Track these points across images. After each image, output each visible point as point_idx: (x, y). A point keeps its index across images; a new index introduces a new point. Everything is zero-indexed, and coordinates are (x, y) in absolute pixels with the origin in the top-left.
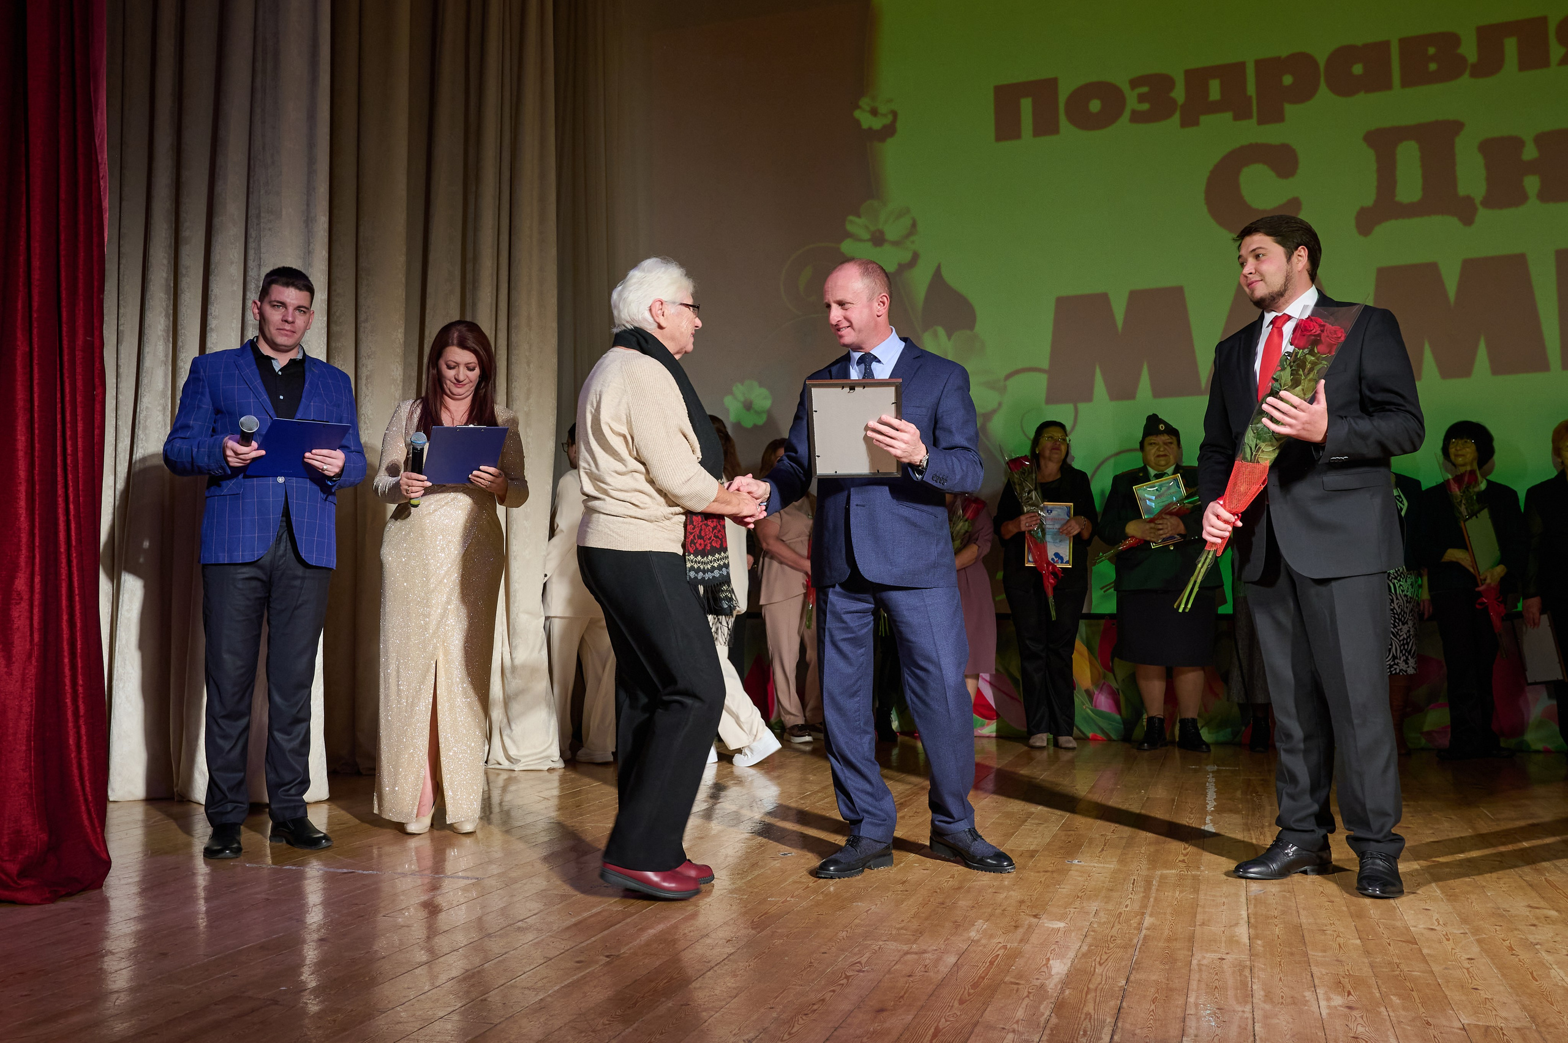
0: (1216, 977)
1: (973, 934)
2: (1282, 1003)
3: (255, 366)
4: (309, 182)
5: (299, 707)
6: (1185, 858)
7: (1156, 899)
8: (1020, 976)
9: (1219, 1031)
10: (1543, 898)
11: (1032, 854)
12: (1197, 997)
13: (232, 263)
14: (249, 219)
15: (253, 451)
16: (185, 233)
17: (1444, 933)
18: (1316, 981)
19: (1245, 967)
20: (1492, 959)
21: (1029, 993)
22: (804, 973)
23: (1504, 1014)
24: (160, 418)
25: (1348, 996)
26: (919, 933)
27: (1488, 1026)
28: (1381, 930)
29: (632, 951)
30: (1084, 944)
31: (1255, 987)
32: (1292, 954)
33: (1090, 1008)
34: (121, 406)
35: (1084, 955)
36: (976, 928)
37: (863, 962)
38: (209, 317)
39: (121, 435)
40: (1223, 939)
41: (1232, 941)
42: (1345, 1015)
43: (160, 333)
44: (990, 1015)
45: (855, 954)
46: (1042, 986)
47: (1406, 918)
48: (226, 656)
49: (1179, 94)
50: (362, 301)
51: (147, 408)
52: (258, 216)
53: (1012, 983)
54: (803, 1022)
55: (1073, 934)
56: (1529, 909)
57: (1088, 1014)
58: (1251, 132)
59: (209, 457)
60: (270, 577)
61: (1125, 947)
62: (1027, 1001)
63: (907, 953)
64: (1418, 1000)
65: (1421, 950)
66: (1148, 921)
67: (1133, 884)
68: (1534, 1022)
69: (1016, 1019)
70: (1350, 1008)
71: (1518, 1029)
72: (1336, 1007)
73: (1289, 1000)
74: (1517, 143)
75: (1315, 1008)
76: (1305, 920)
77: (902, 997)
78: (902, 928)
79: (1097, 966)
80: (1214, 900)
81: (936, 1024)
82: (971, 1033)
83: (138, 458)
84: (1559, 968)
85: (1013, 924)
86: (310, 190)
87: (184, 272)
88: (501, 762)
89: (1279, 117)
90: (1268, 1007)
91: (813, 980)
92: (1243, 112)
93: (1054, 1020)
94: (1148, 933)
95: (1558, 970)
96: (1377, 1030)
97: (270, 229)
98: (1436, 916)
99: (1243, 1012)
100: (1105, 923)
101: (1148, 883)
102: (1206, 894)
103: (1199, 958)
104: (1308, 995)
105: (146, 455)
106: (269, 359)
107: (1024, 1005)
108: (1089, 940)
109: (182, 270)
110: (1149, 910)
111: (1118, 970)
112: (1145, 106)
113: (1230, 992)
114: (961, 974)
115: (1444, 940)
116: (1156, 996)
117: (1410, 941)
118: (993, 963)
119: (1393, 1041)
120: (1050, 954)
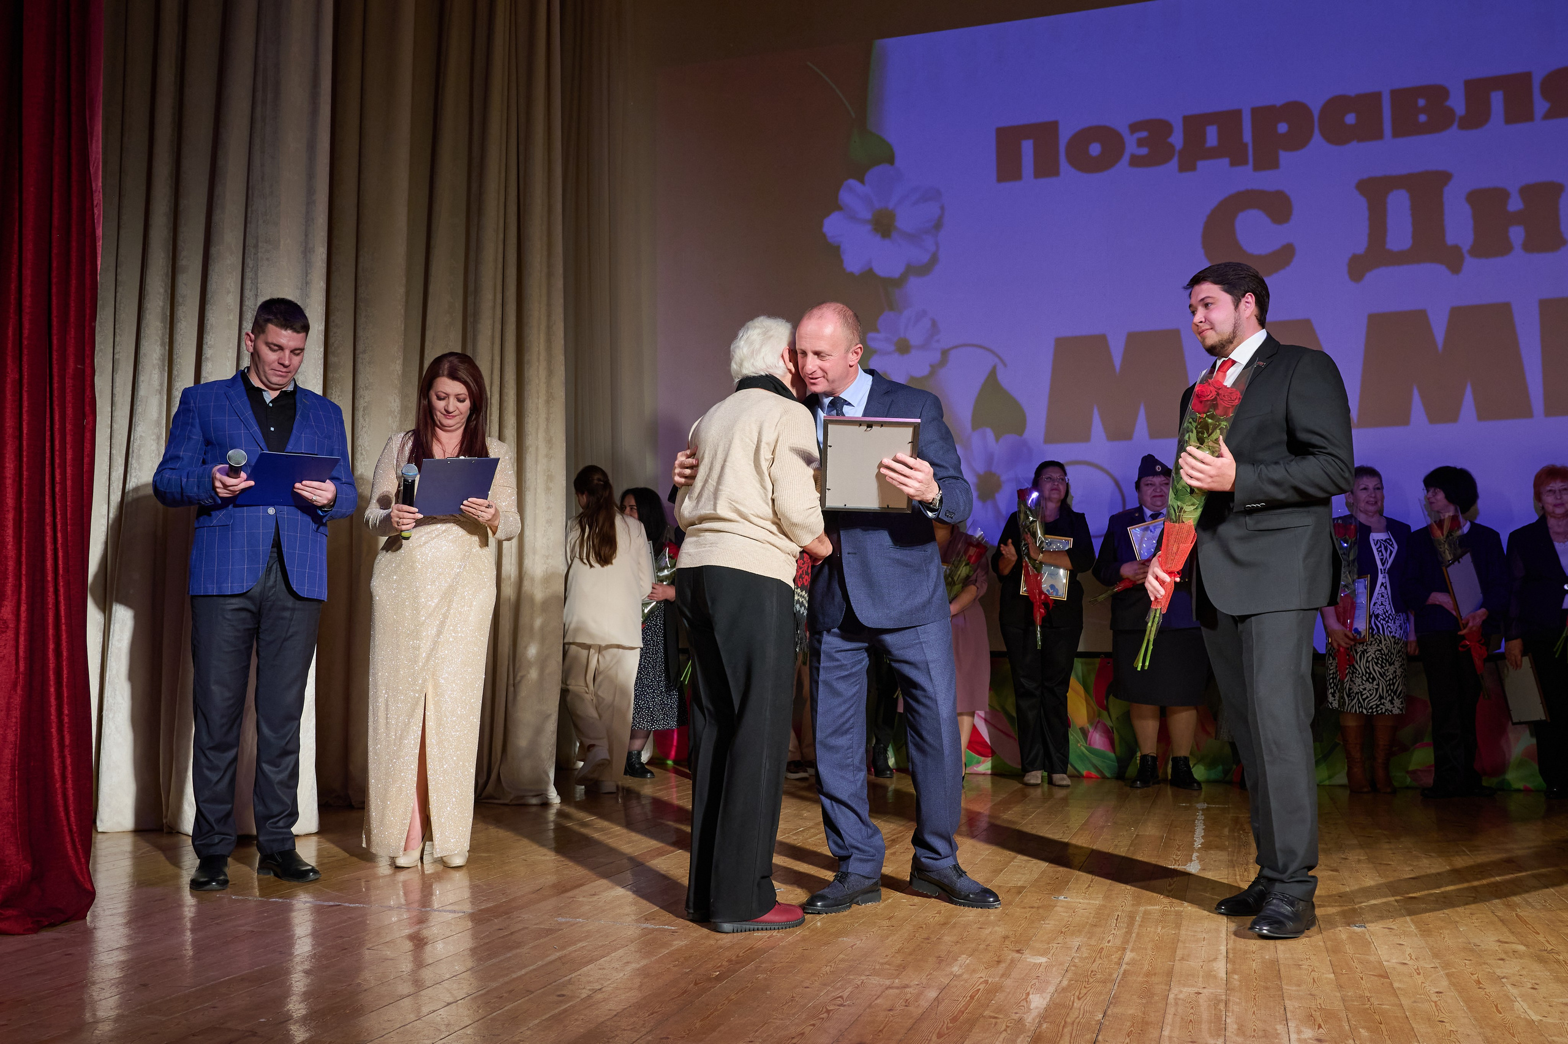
0: (1192, 1011)
1: (955, 969)
2: (1254, 1037)
3: (246, 399)
4: (307, 213)
5: (288, 739)
7: (1138, 934)
8: (999, 1010)
10: (1512, 933)
11: (1020, 890)
12: (1171, 1031)
13: (229, 292)
14: (247, 249)
15: (242, 482)
16: (182, 262)
17: (1416, 967)
18: (1289, 1015)
19: (1220, 1001)
20: (1459, 992)
21: (1007, 1027)
22: (785, 1008)
24: (154, 447)
25: (1318, 1029)
26: (902, 968)
28: (1355, 964)
30: (1065, 979)
31: (1228, 1021)
32: (1267, 988)
33: (1066, 1041)
34: (115, 435)
35: (1064, 990)
36: (959, 963)
37: (845, 997)
38: (205, 347)
39: (114, 464)
40: (1201, 973)
41: (1210, 976)
43: (155, 362)
45: (838, 989)
46: (1020, 1021)
47: (1380, 953)
48: (215, 688)
50: (360, 333)
51: (141, 436)
52: (256, 246)
53: (991, 1017)
55: (1054, 970)
56: (1499, 944)
58: (1246, 178)
59: (198, 487)
60: (260, 608)
61: (1104, 982)
62: (1004, 1035)
63: (889, 988)
64: (1385, 1033)
65: (1391, 984)
66: (1129, 956)
67: (1117, 920)
70: (1319, 1040)
72: (1305, 1040)
73: (1260, 1033)
75: (1285, 1041)
76: (1282, 955)
77: (881, 1032)
78: (885, 964)
79: (1076, 1000)
80: (1194, 936)
83: (131, 488)
84: (1524, 1000)
85: (996, 959)
86: (309, 220)
87: (181, 301)
89: (1274, 164)
90: (1240, 1040)
91: (794, 1014)
92: (1238, 159)
94: (1128, 968)
95: (1522, 1003)
97: (267, 260)
98: (1409, 951)
100: (1086, 958)
101: (1132, 918)
102: (1187, 931)
103: (1176, 992)
104: (1280, 1028)
105: (139, 484)
106: (260, 391)
107: (1001, 1039)
108: (1069, 975)
109: (179, 299)
110: (1130, 946)
111: (1097, 1004)
112: (1144, 151)
113: (1205, 1026)
114: (941, 1008)
115: (1415, 973)
116: (1132, 1031)
117: (1382, 976)
118: (973, 999)
120: (1029, 990)
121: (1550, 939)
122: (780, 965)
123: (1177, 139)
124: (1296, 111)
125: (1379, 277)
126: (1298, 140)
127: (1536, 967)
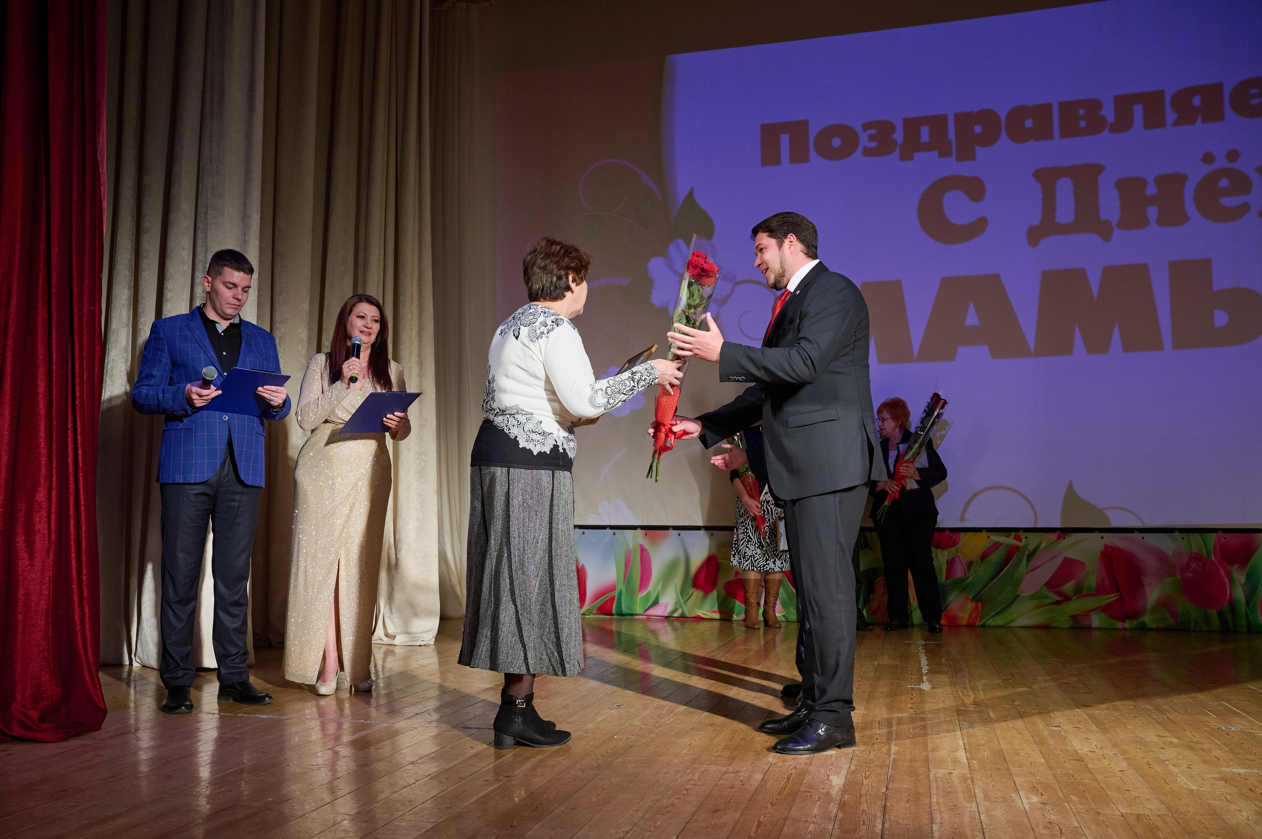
0: (948, 785)
1: (770, 759)
2: (997, 801)
3: (204, 329)
4: (246, 188)
5: (239, 595)
6: (913, 706)
7: (897, 734)
8: (811, 786)
9: (956, 820)
10: (1167, 730)
12: (938, 799)
13: (184, 249)
14: (198, 215)
16: (146, 225)
17: (1102, 754)
18: (1018, 787)
19: (967, 778)
20: (1136, 770)
21: (820, 797)
22: (654, 787)
23: (1149, 806)
25: (1042, 796)
26: (731, 760)
27: (1138, 815)
28: (1058, 751)
29: (523, 773)
30: (852, 765)
31: (976, 791)
32: (998, 769)
33: (864, 806)
35: (853, 772)
37: (696, 779)
38: (165, 291)
40: (949, 760)
41: (956, 761)
42: (1041, 808)
43: (124, 302)
44: (795, 813)
45: (689, 774)
46: (828, 793)
47: (1074, 745)
48: (180, 556)
49: (898, 136)
50: (277, 279)
51: (113, 360)
52: (206, 213)
53: (806, 791)
54: (662, 819)
55: (842, 758)
56: (1159, 737)
57: (863, 811)
58: (951, 166)
59: (173, 401)
60: (216, 492)
61: (881, 767)
62: (818, 803)
63: (726, 773)
64: (1089, 798)
65: (1087, 766)
66: (894, 749)
67: (879, 724)
68: (1169, 811)
69: (814, 815)
70: (1044, 804)
71: (1159, 816)
72: (1034, 803)
73: (1001, 799)
74: (1141, 182)
75: (1020, 804)
76: (1004, 746)
77: (729, 801)
78: (718, 756)
79: (864, 779)
80: (939, 734)
81: (758, 818)
82: (784, 825)
83: (105, 399)
84: (1183, 776)
86: (246, 193)
87: (145, 255)
88: (382, 638)
89: (972, 157)
90: (987, 804)
91: (662, 791)
92: (945, 152)
93: (840, 815)
94: (896, 756)
95: (1183, 778)
96: (1064, 817)
97: (215, 224)
99: (971, 807)
100: (864, 751)
101: (889, 723)
102: (932, 730)
103: (934, 773)
104: (1014, 796)
106: (214, 322)
107: (817, 805)
108: (854, 762)
109: (143, 253)
110: (893, 742)
111: (879, 781)
112: (873, 144)
113: (960, 795)
114: (768, 786)
115: (1102, 758)
116: (909, 799)
117: (1079, 760)
118: (789, 779)
119: (1076, 824)
120: (828, 772)
121: (1195, 734)
122: (641, 758)
124: (988, 116)
125: (1050, 242)
126: (989, 139)
127: (1188, 753)
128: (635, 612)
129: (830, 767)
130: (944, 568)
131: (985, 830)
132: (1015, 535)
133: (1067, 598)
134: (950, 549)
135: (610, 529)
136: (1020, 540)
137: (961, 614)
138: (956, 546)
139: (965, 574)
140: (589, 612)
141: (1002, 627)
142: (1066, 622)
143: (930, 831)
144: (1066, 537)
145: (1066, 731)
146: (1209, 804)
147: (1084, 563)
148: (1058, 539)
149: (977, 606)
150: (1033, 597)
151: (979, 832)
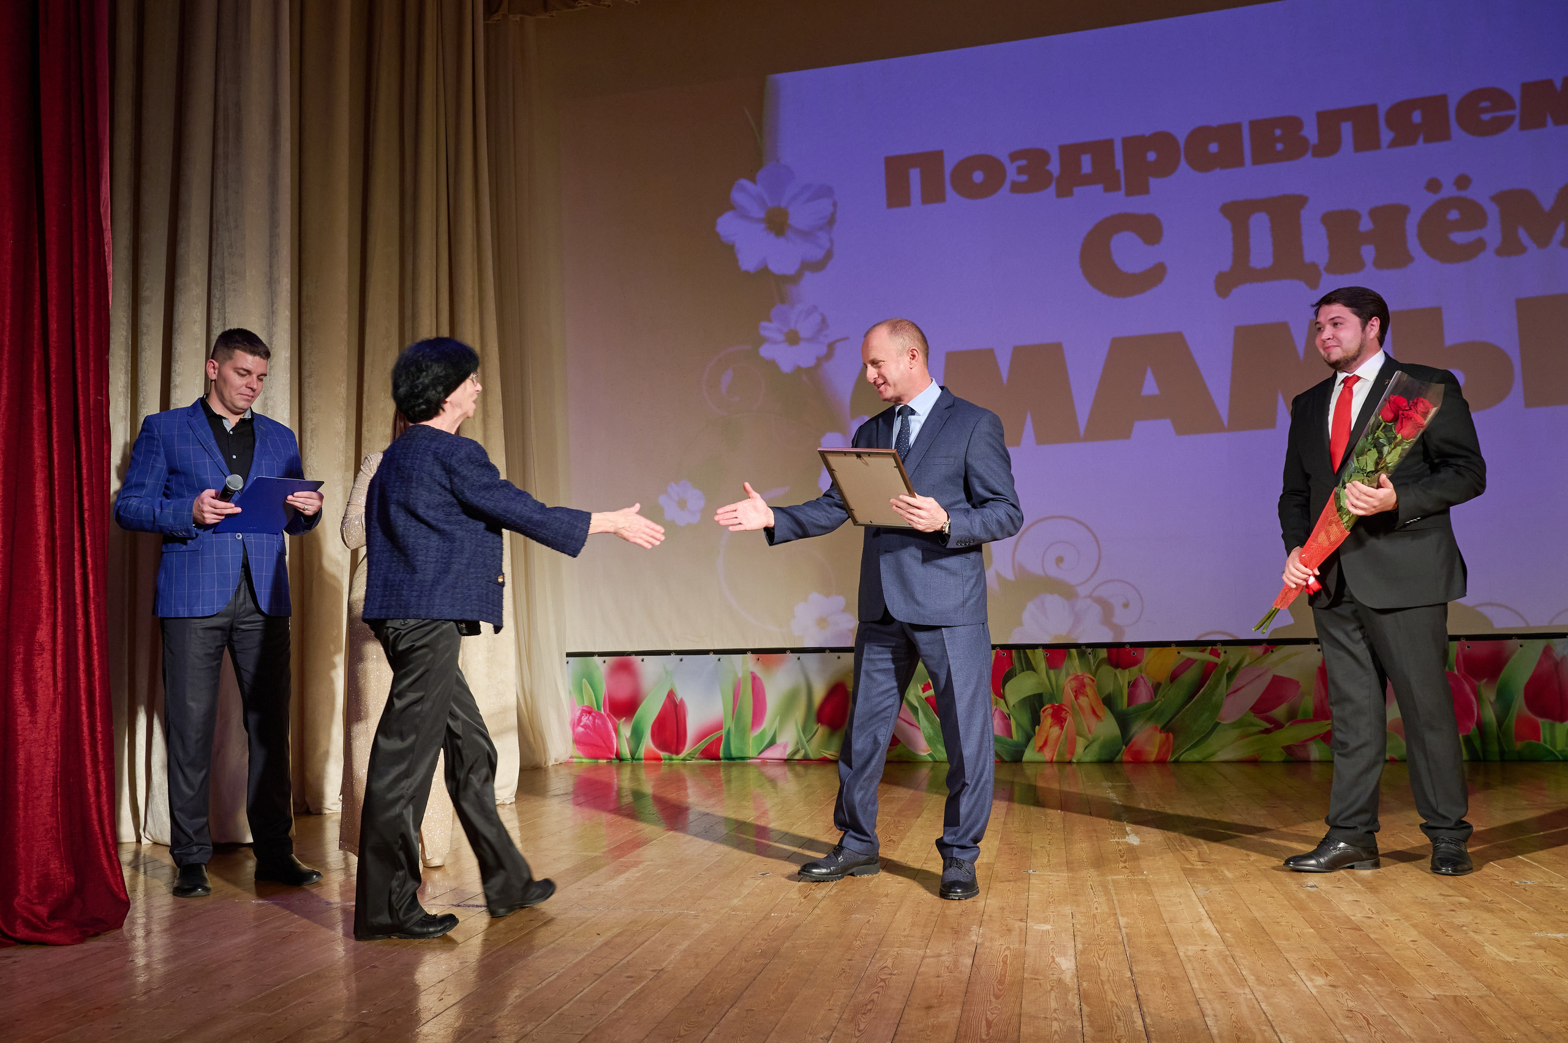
0: (1206, 966)
2: (1274, 986)
3: (208, 427)
4: (271, 244)
6: (1126, 864)
7: (1119, 901)
8: (1035, 972)
9: (1232, 1011)
12: (1199, 985)
13: (194, 322)
15: (229, 508)
17: (1381, 920)
18: (1294, 965)
19: (1226, 956)
20: (1431, 940)
21: (1052, 987)
23: (1464, 986)
25: (1327, 977)
26: (926, 940)
27: (1455, 997)
28: (1326, 919)
30: (1077, 943)
31: (1244, 973)
32: (1261, 944)
33: (1111, 996)
35: (1082, 952)
36: (973, 932)
37: (890, 965)
40: (1196, 933)
41: (1204, 934)
42: (1333, 994)
44: (1028, 1008)
45: (879, 960)
46: (1060, 981)
52: (222, 277)
53: (1032, 979)
55: (1063, 936)
56: (1443, 897)
57: (1112, 1002)
58: (1120, 203)
59: (174, 518)
61: (1114, 944)
62: (1053, 994)
63: (924, 957)
65: (1368, 937)
66: (1123, 921)
67: (1092, 889)
68: (1491, 990)
69: (1052, 1009)
70: (1333, 987)
71: (1480, 997)
73: (1279, 983)
74: (1353, 216)
75: (1303, 988)
76: (1258, 915)
77: (941, 995)
79: (1099, 961)
80: (1170, 901)
81: (984, 1017)
82: (1020, 1024)
84: (1490, 945)
85: (1004, 927)
89: (1144, 190)
90: (1263, 990)
92: (1111, 186)
93: (1085, 1009)
94: (1128, 931)
96: (1364, 1003)
97: (234, 289)
99: (1245, 995)
100: (1085, 924)
101: (1105, 887)
103: (1183, 950)
104: (1293, 978)
106: (221, 418)
107: (1053, 998)
108: (1078, 939)
110: (1118, 911)
111: (1119, 964)
112: (1024, 178)
113: (1226, 979)
114: (983, 974)
115: (1384, 926)
116: (1164, 986)
117: (1356, 930)
118: (1006, 964)
119: (1383, 1012)
120: (1051, 954)
121: (1486, 891)
122: (812, 941)
123: (1054, 167)
124: (1163, 141)
125: (1243, 292)
126: (1165, 168)
127: (1486, 916)
128: (747, 756)
129: (1051, 947)
130: (1126, 691)
131: (1273, 1024)
132: (1212, 649)
133: (1278, 725)
134: (1131, 669)
135: (714, 654)
136: (1218, 655)
137: (1148, 748)
138: (1139, 665)
139: (1152, 699)
140: (691, 756)
141: (1199, 762)
142: (1277, 755)
143: (1204, 1027)
144: (1274, 650)
145: (1327, 893)
146: (1535, 980)
147: (1298, 682)
148: (1265, 652)
149: (1167, 738)
150: (1235, 725)
151: (1266, 1025)
